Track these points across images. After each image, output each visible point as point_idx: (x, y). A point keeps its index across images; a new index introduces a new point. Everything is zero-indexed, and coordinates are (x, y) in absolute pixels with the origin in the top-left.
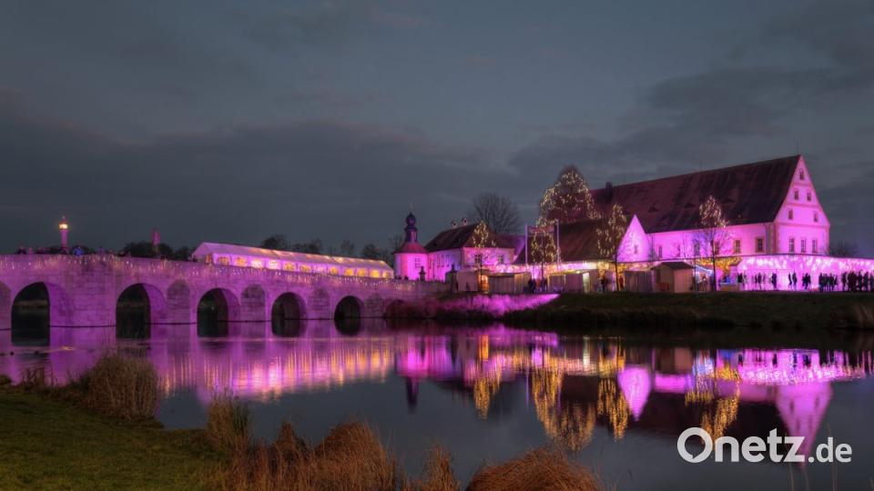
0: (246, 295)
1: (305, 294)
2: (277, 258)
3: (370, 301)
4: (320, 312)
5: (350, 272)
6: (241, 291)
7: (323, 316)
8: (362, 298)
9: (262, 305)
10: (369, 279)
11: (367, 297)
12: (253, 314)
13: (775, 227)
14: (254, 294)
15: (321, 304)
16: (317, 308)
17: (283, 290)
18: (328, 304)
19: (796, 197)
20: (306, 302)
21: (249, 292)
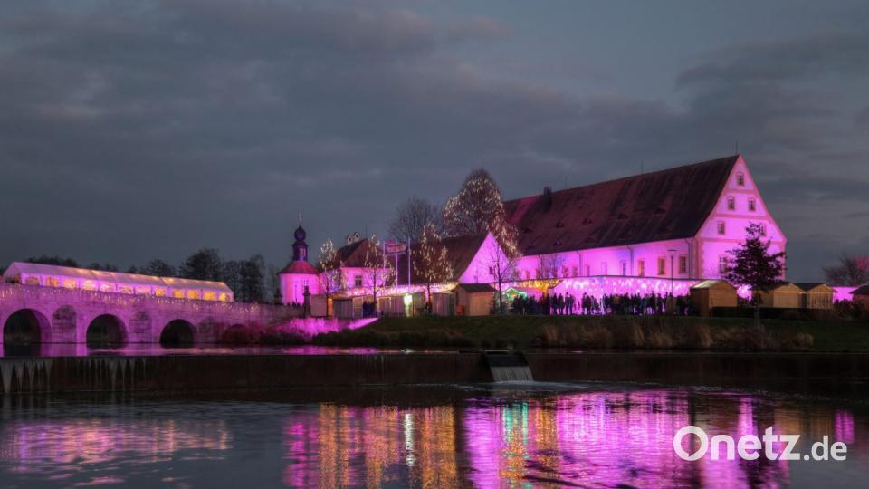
0: (56, 316)
1: (126, 316)
2: (95, 278)
3: (202, 325)
4: (141, 335)
5: (179, 294)
6: (52, 312)
7: (144, 340)
8: (193, 321)
9: (73, 326)
10: (201, 302)
11: (199, 321)
12: (65, 335)
13: (697, 243)
14: (66, 316)
15: (142, 327)
16: (138, 331)
17: (100, 312)
18: (149, 327)
19: (731, 207)
20: (127, 325)
21: (61, 314)
